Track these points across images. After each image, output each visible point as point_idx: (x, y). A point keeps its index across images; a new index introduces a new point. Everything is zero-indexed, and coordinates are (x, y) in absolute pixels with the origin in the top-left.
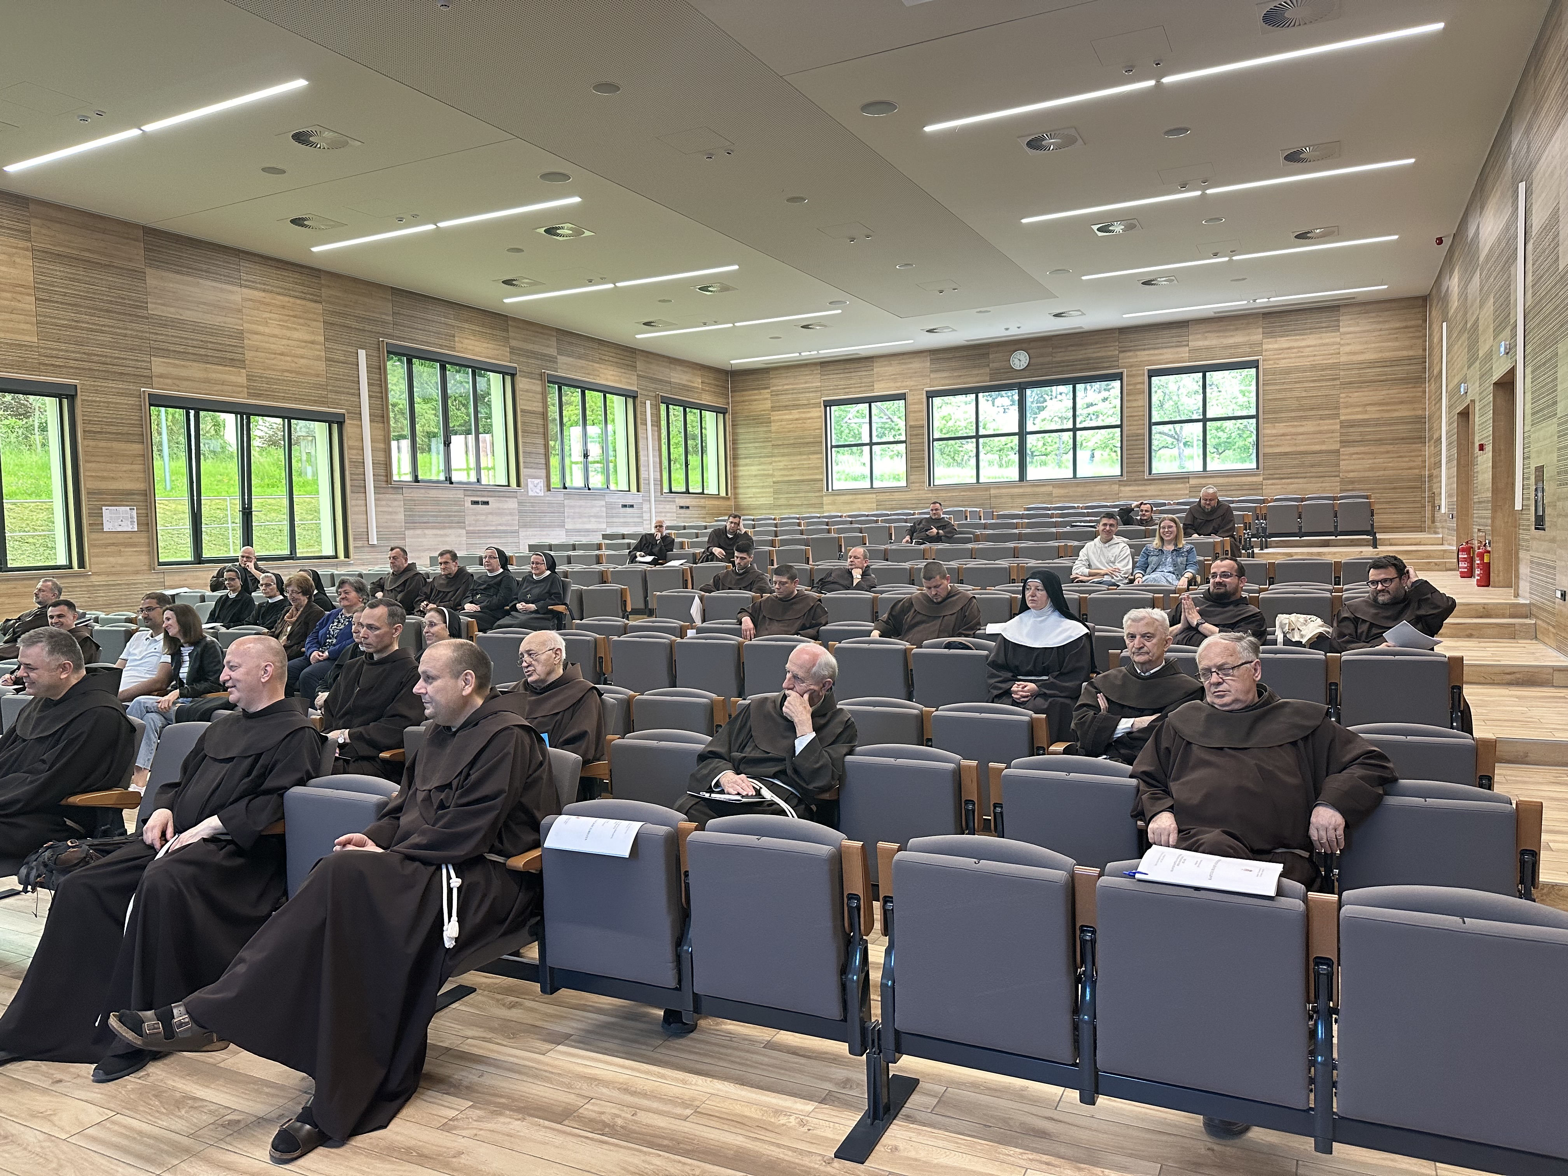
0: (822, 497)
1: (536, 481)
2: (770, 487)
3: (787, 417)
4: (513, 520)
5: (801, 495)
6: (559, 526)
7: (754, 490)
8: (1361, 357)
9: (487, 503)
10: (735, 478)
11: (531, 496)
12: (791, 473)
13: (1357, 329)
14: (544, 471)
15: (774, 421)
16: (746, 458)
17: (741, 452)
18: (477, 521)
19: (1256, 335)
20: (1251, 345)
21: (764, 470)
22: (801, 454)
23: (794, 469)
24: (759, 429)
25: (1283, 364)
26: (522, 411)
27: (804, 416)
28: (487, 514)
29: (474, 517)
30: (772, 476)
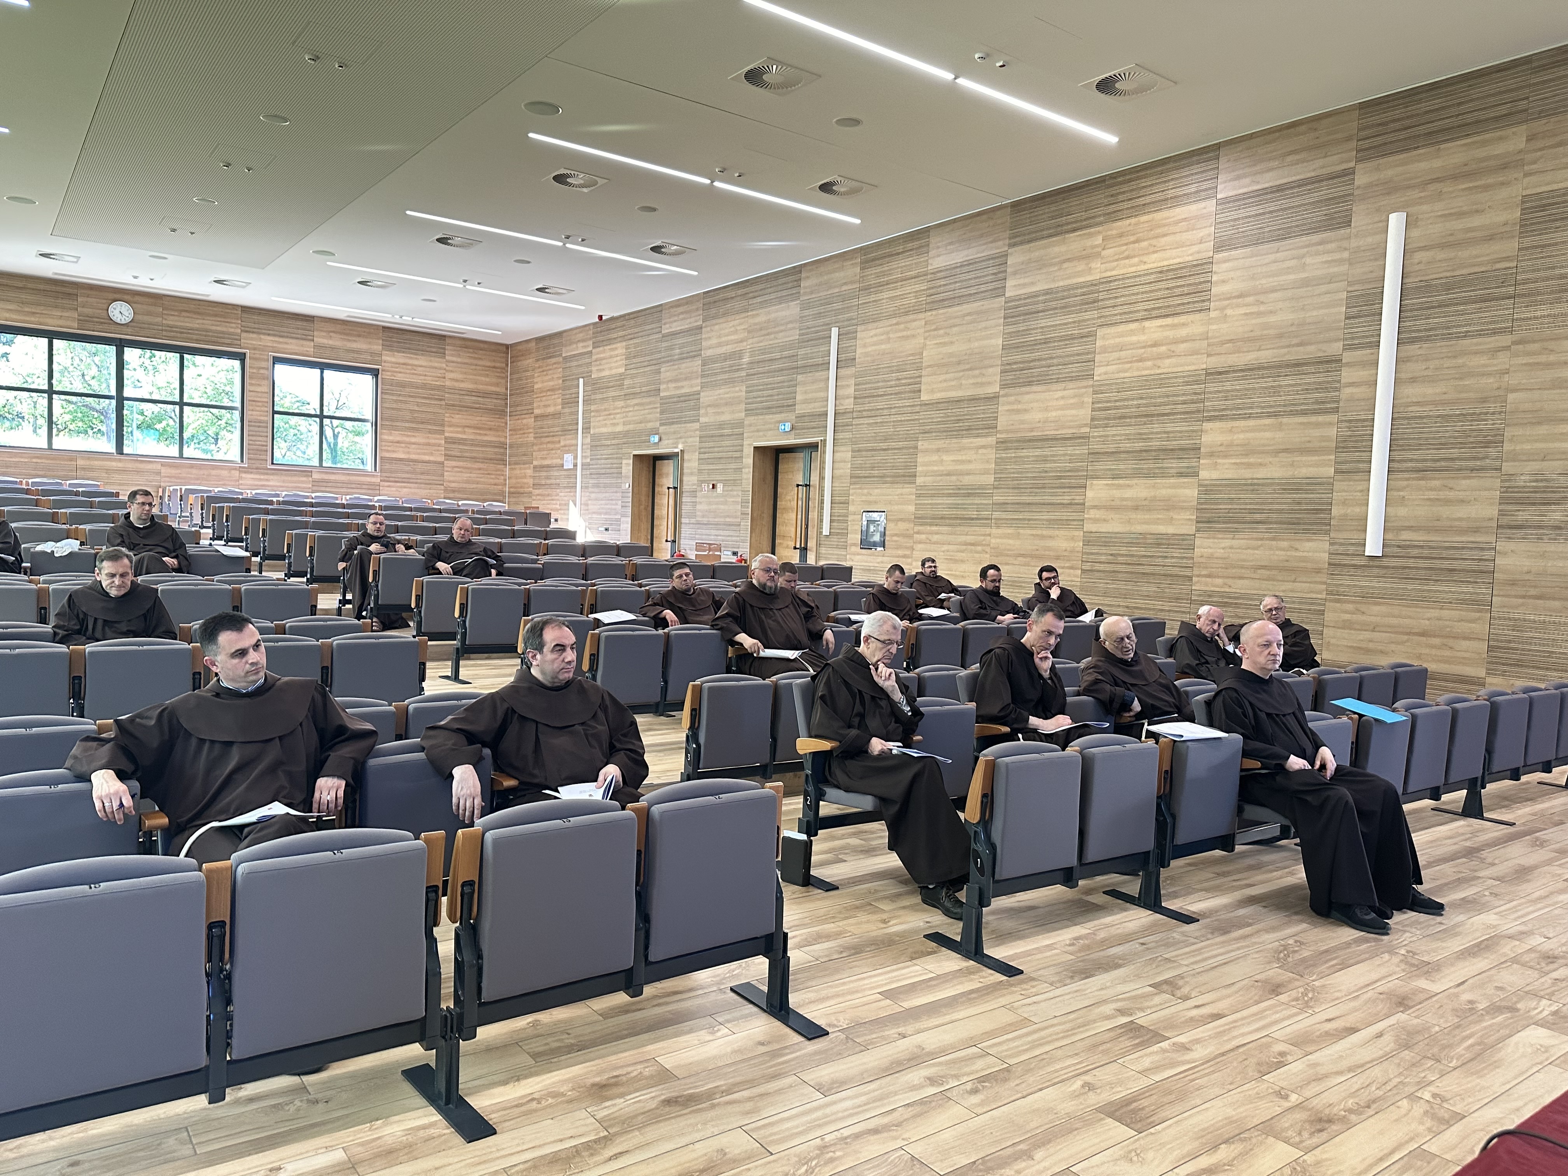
8: (462, 385)
13: (459, 360)
19: (377, 347)
20: (372, 354)
25: (400, 377)
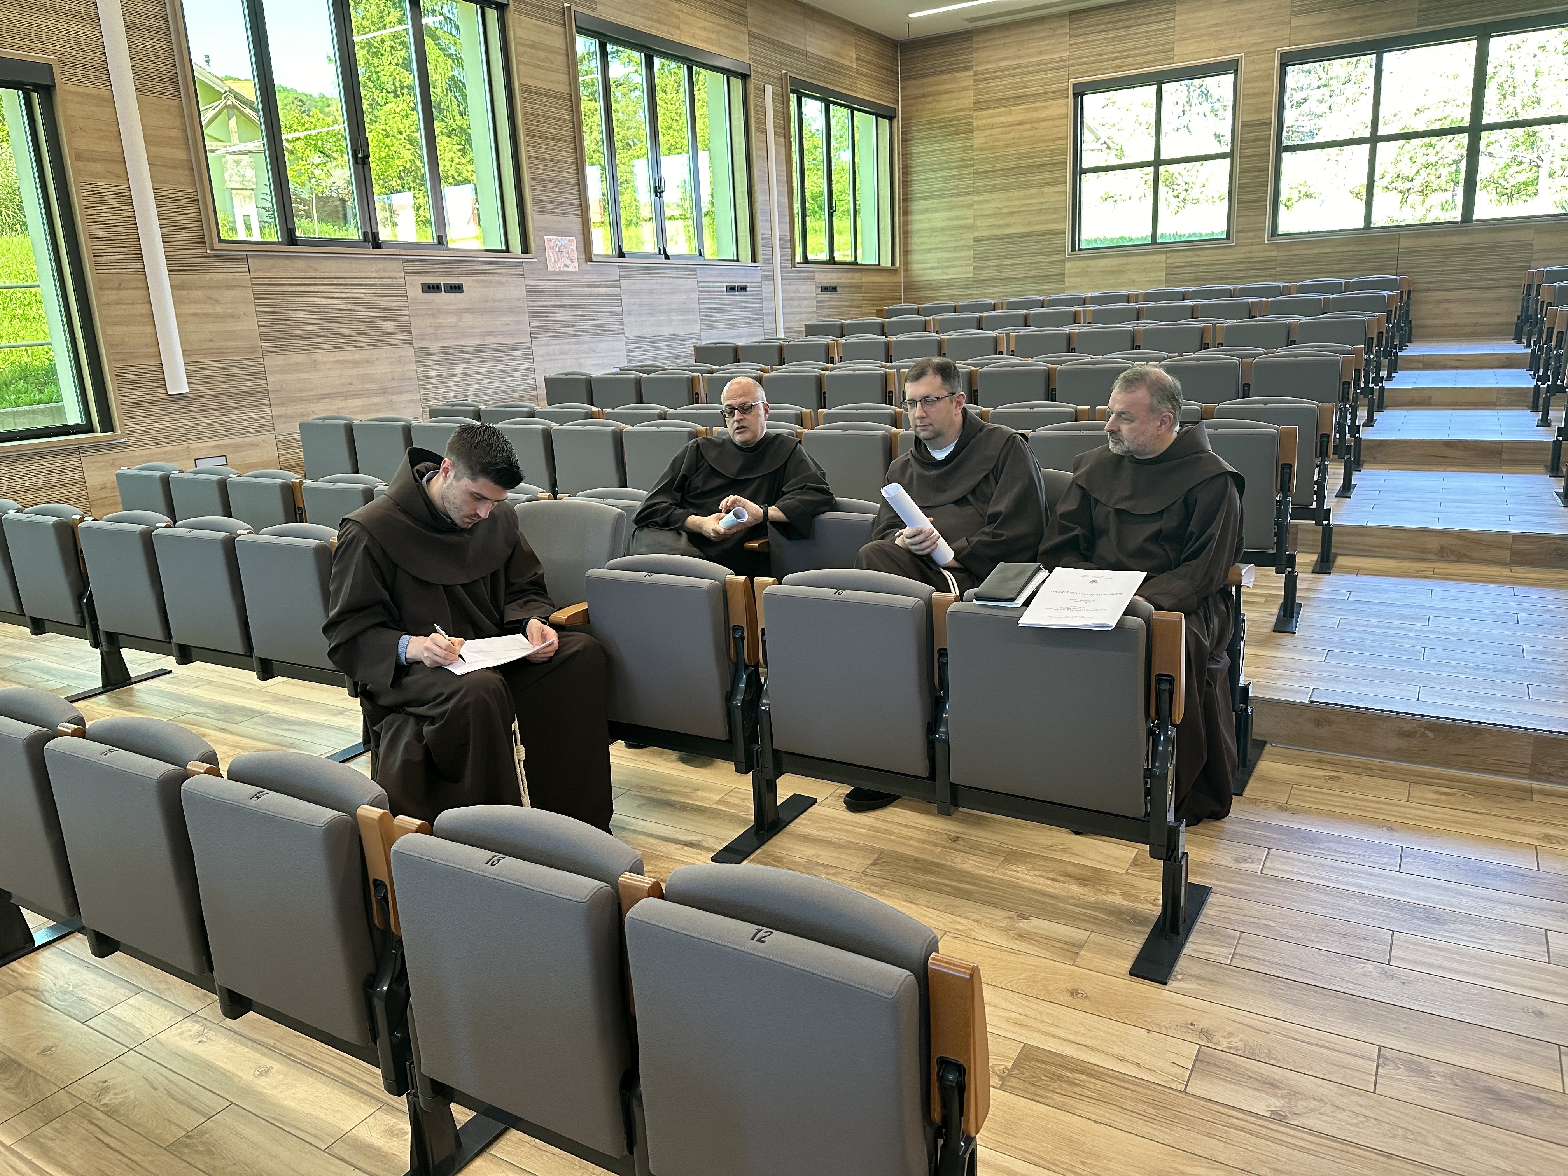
0: (1063, 261)
1: (563, 241)
2: (969, 248)
3: (1003, 119)
4: (518, 323)
5: (1023, 260)
6: (613, 332)
7: (939, 255)
9: (457, 288)
10: (906, 234)
11: (554, 273)
12: (1007, 220)
14: (578, 220)
15: (979, 128)
16: (926, 198)
17: (918, 187)
18: (438, 327)
21: (957, 218)
22: (1027, 186)
23: (1012, 213)
24: (950, 145)
26: (525, 89)
27: (1034, 115)
28: (460, 312)
29: (429, 321)
30: (972, 227)
